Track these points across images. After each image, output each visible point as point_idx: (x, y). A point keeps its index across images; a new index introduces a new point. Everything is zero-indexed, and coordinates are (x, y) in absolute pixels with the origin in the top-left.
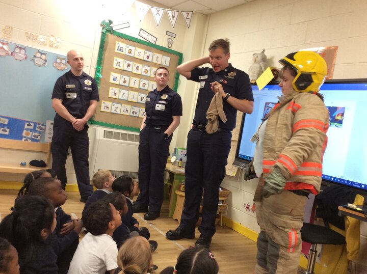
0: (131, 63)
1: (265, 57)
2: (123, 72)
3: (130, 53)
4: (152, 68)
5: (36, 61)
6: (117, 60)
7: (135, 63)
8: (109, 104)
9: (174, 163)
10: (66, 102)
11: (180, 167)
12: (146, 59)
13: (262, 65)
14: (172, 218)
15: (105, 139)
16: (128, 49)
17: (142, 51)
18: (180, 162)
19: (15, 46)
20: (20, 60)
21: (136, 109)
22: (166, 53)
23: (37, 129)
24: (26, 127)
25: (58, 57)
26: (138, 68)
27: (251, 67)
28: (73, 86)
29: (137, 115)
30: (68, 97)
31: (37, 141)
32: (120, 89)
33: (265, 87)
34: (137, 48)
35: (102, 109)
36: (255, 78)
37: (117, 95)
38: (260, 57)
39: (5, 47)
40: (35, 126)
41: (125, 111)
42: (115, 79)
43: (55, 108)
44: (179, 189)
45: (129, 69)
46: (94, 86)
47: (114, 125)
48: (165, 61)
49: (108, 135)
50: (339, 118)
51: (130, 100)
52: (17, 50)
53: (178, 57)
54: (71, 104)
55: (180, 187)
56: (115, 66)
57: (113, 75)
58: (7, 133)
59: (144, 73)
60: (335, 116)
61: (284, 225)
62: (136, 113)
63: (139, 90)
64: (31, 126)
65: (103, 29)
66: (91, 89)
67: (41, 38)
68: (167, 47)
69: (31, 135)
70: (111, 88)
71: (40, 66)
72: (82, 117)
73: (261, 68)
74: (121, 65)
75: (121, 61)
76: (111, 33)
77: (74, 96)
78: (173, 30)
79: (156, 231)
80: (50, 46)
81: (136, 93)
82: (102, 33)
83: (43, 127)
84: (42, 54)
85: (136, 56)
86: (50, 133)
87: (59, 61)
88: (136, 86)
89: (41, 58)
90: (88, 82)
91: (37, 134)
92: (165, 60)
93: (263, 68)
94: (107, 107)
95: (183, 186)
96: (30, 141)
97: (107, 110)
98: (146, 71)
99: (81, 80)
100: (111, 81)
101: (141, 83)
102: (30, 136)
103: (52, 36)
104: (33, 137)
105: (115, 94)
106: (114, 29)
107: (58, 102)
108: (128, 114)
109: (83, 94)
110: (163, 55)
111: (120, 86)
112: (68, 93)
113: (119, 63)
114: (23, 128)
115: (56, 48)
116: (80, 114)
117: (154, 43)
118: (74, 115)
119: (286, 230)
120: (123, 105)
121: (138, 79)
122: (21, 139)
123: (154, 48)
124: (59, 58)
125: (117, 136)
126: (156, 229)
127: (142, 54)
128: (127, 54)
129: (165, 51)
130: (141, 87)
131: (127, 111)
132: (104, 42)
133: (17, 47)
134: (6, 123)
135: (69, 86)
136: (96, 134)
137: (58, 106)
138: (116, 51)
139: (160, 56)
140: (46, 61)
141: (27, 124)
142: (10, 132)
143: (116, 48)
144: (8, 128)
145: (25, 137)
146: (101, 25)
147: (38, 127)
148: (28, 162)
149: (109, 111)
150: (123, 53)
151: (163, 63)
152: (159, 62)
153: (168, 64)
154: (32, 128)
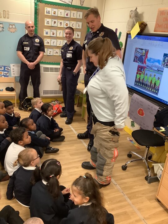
0: (56, 21)
2: (51, 27)
3: (55, 14)
4: (71, 22)
6: (47, 20)
7: (58, 21)
12: (66, 16)
13: (134, 20)
14: (83, 118)
16: (53, 12)
17: (62, 11)
22: (79, 10)
23: (6, 70)
26: (61, 23)
28: (28, 43)
30: (25, 49)
32: (51, 39)
33: (136, 37)
34: (59, 10)
36: (130, 30)
37: (50, 43)
38: (133, 14)
41: (56, 53)
42: (47, 33)
45: (55, 25)
47: (50, 62)
49: (46, 69)
51: (58, 45)
56: (46, 24)
57: (46, 30)
59: (65, 26)
63: (63, 38)
65: (35, 0)
66: (39, 45)
68: (80, 5)
69: (3, 73)
71: (0, 31)
73: (134, 22)
74: (50, 23)
75: (49, 20)
76: (41, 2)
77: (28, 49)
80: (4, 18)
81: (62, 41)
82: (35, 3)
83: (9, 68)
85: (59, 15)
86: (13, 71)
88: (61, 36)
90: (37, 40)
91: (6, 73)
92: (79, 15)
96: (3, 77)
98: (67, 25)
100: (45, 34)
104: (5, 75)
105: (48, 43)
108: (58, 55)
109: (34, 48)
111: (51, 37)
113: (48, 22)
115: (7, 18)
117: (70, 4)
120: (54, 49)
121: (62, 31)
123: (71, 7)
124: (11, 25)
125: (52, 70)
127: (63, 13)
128: (53, 14)
132: (37, 9)
135: (25, 43)
138: (46, 14)
139: (75, 12)
140: (3, 28)
143: (45, 12)
147: (6, 68)
148: (4, 89)
149: (46, 54)
150: (50, 15)
151: (78, 17)
152: (75, 17)
153: (81, 17)
154: (3, 69)
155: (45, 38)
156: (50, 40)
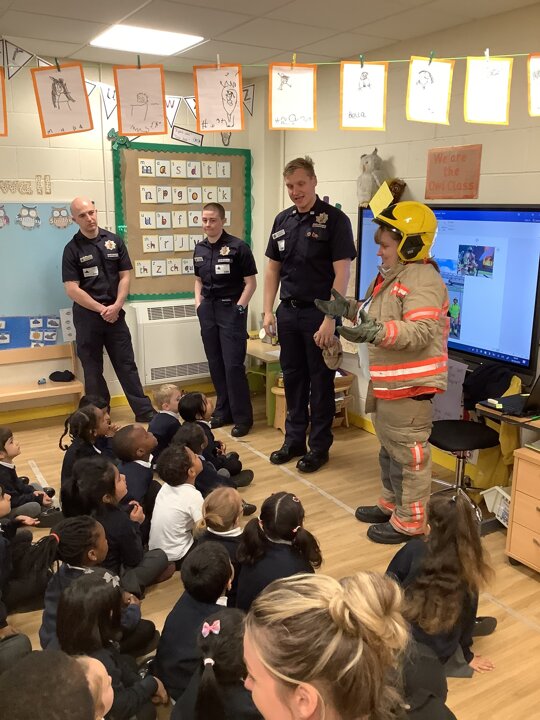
0: (168, 189)
2: (157, 207)
3: (163, 172)
4: (204, 188)
5: (24, 223)
6: (145, 189)
7: (173, 188)
8: (146, 263)
10: (85, 283)
11: (275, 345)
12: (190, 175)
13: (375, 177)
14: (272, 426)
15: (152, 321)
16: (158, 167)
17: (181, 163)
20: (0, 227)
22: (222, 157)
23: (49, 326)
24: (32, 326)
25: (55, 207)
26: (180, 194)
28: (90, 257)
30: (86, 275)
31: (53, 343)
32: (159, 235)
34: (173, 161)
35: (138, 274)
36: (367, 200)
37: (156, 246)
38: (370, 163)
40: (45, 323)
41: (173, 269)
42: (147, 222)
44: (276, 385)
45: (167, 199)
48: (224, 171)
49: (155, 313)
50: (487, 263)
51: (177, 249)
53: (243, 157)
54: (94, 283)
55: (278, 380)
56: (143, 200)
57: (145, 215)
58: (7, 341)
59: (191, 201)
60: (482, 261)
63: (189, 231)
64: (39, 323)
65: (113, 144)
66: (117, 255)
68: (223, 146)
69: (41, 336)
70: (144, 237)
71: (30, 228)
72: (112, 301)
74: (153, 196)
75: (151, 189)
76: (127, 148)
77: (95, 271)
79: (251, 452)
80: (39, 192)
81: (186, 237)
82: (113, 150)
83: (57, 321)
84: (29, 209)
85: (174, 175)
86: (69, 328)
88: (184, 225)
90: (110, 245)
91: (50, 334)
92: (222, 169)
93: (377, 181)
94: (145, 270)
95: (281, 380)
96: (42, 345)
97: (145, 274)
98: (195, 196)
99: (99, 244)
100: (143, 225)
101: (191, 218)
102: (40, 339)
103: (38, 176)
104: (46, 339)
105: (153, 245)
106: (130, 139)
107: (74, 286)
108: (179, 272)
109: (108, 266)
110: (218, 161)
111: (157, 231)
112: (84, 270)
113: (149, 193)
114: (28, 329)
115: (48, 193)
116: (109, 298)
117: (199, 145)
118: (100, 301)
119: (408, 445)
120: (168, 260)
121: (184, 213)
122: (30, 345)
123: (200, 153)
124: (57, 209)
125: (168, 312)
126: (251, 449)
127: (183, 169)
128: (159, 174)
129: (219, 154)
130: (192, 224)
131: (176, 268)
132: (120, 165)
134: (3, 327)
135: (84, 259)
136: (138, 315)
137: (74, 291)
138: (141, 174)
139: (212, 164)
140: (37, 218)
141: (32, 321)
142: (11, 338)
143: (140, 170)
144: (7, 334)
145: (34, 341)
146: (109, 138)
147: (49, 322)
148: (47, 377)
149: (149, 274)
150: (153, 175)
151: (220, 175)
152: (213, 176)
153: (228, 175)
154: (41, 325)
155: (144, 234)
156: (156, 237)
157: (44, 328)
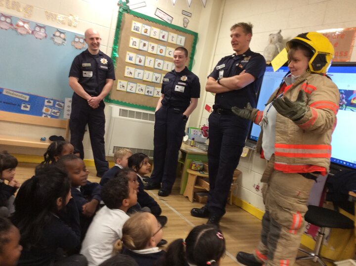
0: (146, 42)
1: (282, 37)
2: (138, 51)
3: (146, 32)
4: (168, 48)
5: (56, 40)
6: (133, 39)
7: (150, 43)
8: (124, 83)
9: (187, 142)
10: (82, 80)
11: (192, 146)
12: (161, 39)
13: (278, 46)
14: (182, 195)
15: (121, 117)
16: (144, 29)
17: (157, 30)
18: (192, 141)
19: (35, 25)
20: (41, 39)
21: (151, 89)
22: (181, 33)
23: (56, 106)
24: (46, 103)
25: (76, 36)
26: (153, 48)
27: (266, 47)
28: (89, 65)
29: (152, 95)
31: (57, 117)
32: (136, 68)
33: (281, 69)
34: (153, 28)
35: (118, 88)
36: (270, 59)
37: (133, 74)
38: (276, 37)
39: (26, 26)
40: (54, 103)
41: (140, 90)
42: (130, 59)
43: (72, 86)
45: (145, 49)
46: (110, 64)
47: (129, 103)
48: (181, 41)
49: (123, 113)
50: (355, 102)
51: (145, 79)
52: (37, 29)
53: (193, 37)
54: (88, 82)
55: (192, 165)
56: (131, 45)
57: (130, 54)
58: (28, 109)
59: (159, 53)
60: (351, 100)
61: (290, 208)
62: (151, 93)
63: (154, 70)
64: (50, 102)
65: (120, 8)
67: (60, 17)
68: (183, 27)
69: (50, 111)
70: (127, 67)
71: (59, 44)
73: (277, 49)
74: (137, 44)
75: (137, 40)
76: (128, 13)
77: (90, 74)
78: (188, 10)
79: (167, 207)
80: (69, 25)
81: (151, 73)
82: (119, 12)
83: (62, 105)
84: (61, 33)
85: (152, 36)
86: (68, 110)
87: (77, 40)
88: (152, 66)
89: (60, 36)
90: (104, 61)
91: (56, 111)
93: (279, 49)
94: (123, 86)
96: (49, 117)
97: (122, 89)
98: (161, 51)
99: (97, 59)
100: (127, 60)
101: (157, 63)
102: (49, 113)
103: (71, 15)
104: (53, 114)
105: (131, 73)
106: (130, 8)
107: (75, 80)
108: (143, 93)
109: (99, 73)
110: (179, 35)
111: (135, 65)
112: (84, 72)
113: (135, 42)
114: (43, 105)
115: (74, 27)
117: (169, 22)
119: (291, 212)
120: (138, 84)
121: (153, 59)
122: (41, 115)
123: (169, 27)
124: (78, 37)
125: (132, 114)
126: (167, 205)
127: (157, 34)
128: (143, 33)
129: (180, 31)
130: (156, 66)
131: (142, 90)
132: (121, 22)
133: (37, 26)
134: (27, 100)
135: (85, 65)
136: (112, 112)
138: (133, 30)
139: (175, 35)
140: (64, 39)
141: (46, 100)
142: (31, 108)
143: (133, 28)
144: (29, 105)
145: (45, 114)
146: (118, 4)
147: (57, 104)
148: (47, 137)
149: (124, 90)
150: (139, 32)
151: (178, 43)
152: (174, 42)
153: (183, 44)
155: (127, 65)
156: (134, 69)
157: (53, 107)
